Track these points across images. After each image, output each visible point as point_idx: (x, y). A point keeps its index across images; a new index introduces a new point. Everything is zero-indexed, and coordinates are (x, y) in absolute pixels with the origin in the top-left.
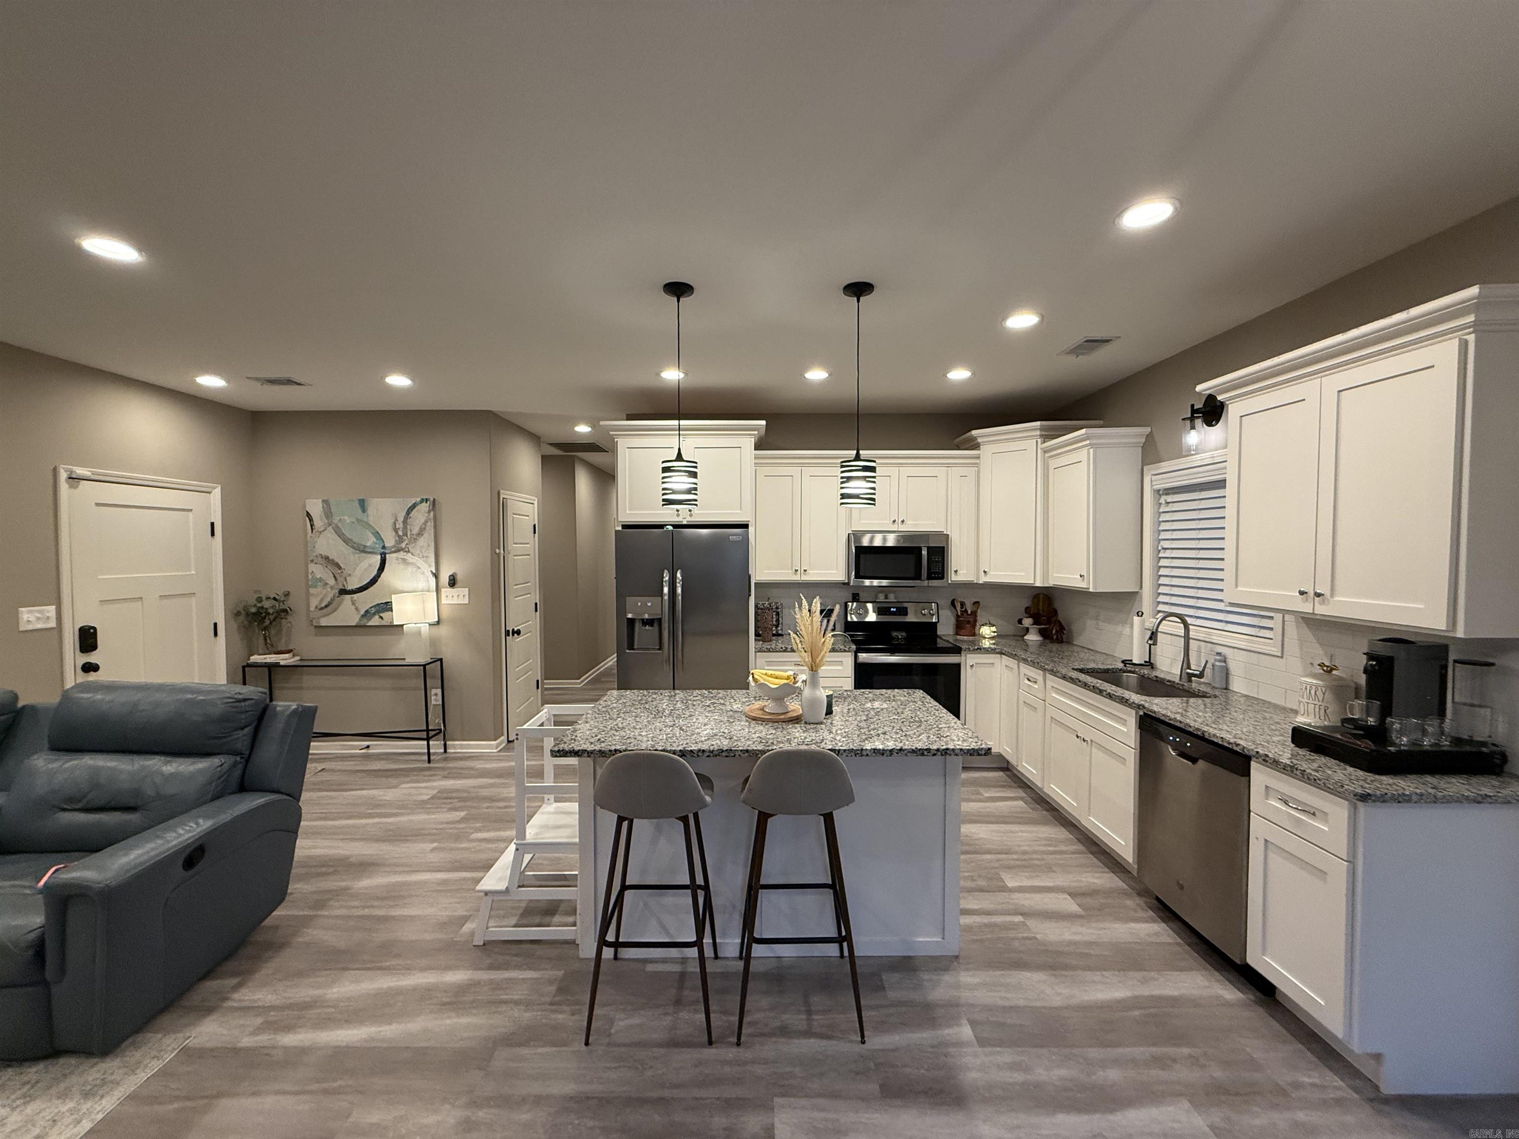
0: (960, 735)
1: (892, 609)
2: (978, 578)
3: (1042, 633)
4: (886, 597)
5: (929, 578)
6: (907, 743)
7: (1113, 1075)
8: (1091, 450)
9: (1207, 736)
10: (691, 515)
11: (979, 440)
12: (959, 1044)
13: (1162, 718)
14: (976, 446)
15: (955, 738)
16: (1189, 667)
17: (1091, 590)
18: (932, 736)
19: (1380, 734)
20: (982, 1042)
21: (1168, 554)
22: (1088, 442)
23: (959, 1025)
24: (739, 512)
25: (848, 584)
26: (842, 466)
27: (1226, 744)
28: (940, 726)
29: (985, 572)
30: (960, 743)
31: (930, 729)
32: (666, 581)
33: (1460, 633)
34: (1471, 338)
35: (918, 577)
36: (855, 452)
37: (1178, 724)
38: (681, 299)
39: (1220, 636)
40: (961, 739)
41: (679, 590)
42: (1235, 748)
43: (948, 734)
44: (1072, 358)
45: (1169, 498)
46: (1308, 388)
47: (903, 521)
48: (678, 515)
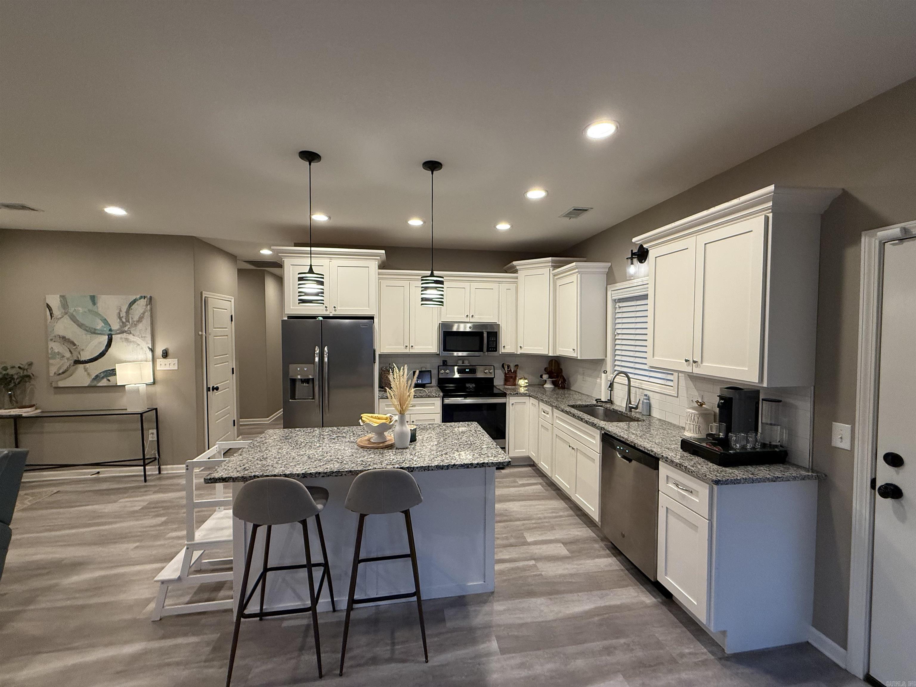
0: (494, 452)
1: (467, 370)
2: (517, 351)
3: (554, 383)
4: (463, 363)
5: (488, 351)
6: (459, 460)
7: (579, 663)
8: (579, 275)
9: (636, 446)
10: (335, 310)
11: (518, 268)
12: (489, 654)
13: (614, 435)
14: (516, 271)
15: (490, 455)
16: (630, 403)
17: (579, 358)
18: (476, 454)
19: (725, 443)
20: (503, 651)
21: (620, 337)
22: (577, 270)
23: (490, 641)
24: (368, 308)
25: (439, 354)
26: (422, 280)
27: (646, 451)
28: (482, 447)
29: (521, 347)
30: (492, 458)
31: (476, 450)
32: (317, 354)
33: (765, 385)
34: (770, 215)
35: (481, 350)
36: (430, 272)
37: (622, 439)
38: (312, 164)
39: (647, 385)
40: (494, 455)
41: (326, 359)
42: (651, 453)
43: (486, 452)
44: (567, 219)
45: (621, 304)
46: (689, 242)
47: (472, 316)
48: (326, 310)
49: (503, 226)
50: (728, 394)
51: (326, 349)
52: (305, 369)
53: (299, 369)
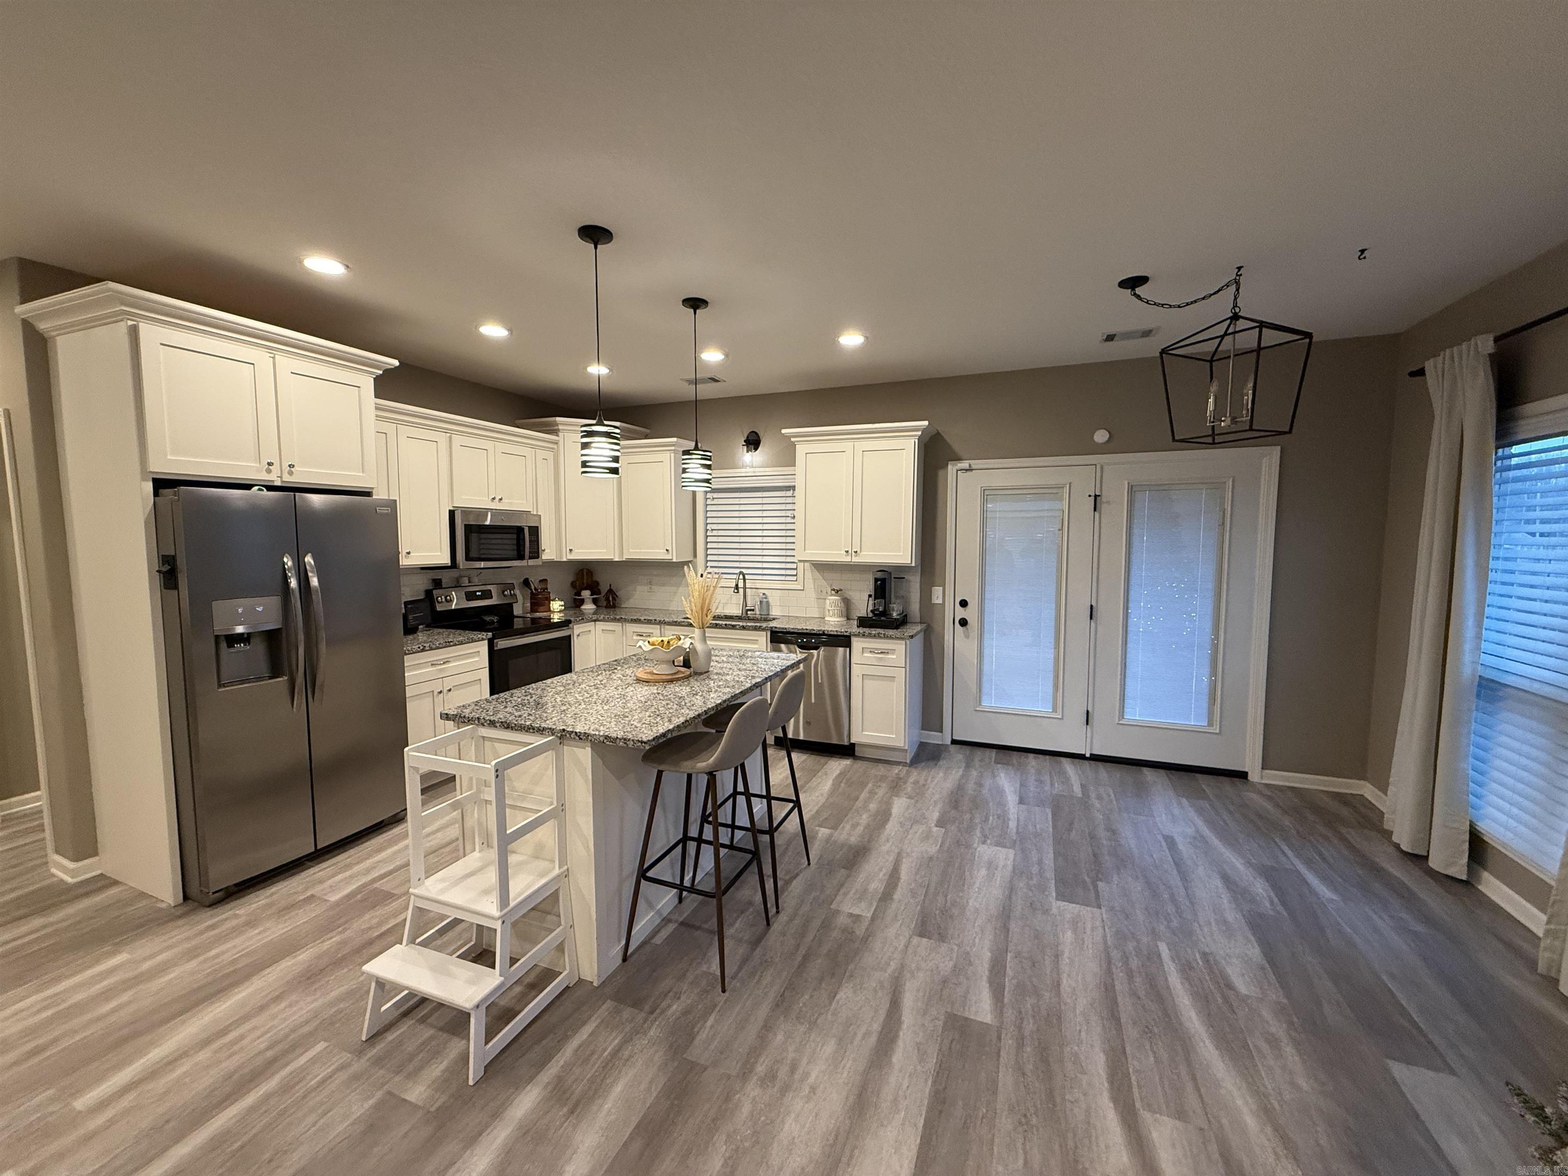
1: (478, 593)
2: (561, 557)
3: (595, 601)
4: (469, 582)
5: (530, 558)
8: (672, 455)
9: (826, 632)
10: (291, 473)
11: (560, 427)
13: (792, 631)
14: (555, 432)
16: (746, 606)
17: (674, 560)
19: (885, 613)
21: (715, 533)
22: (673, 448)
24: (361, 474)
25: (454, 567)
27: (839, 633)
29: (571, 550)
32: (289, 569)
33: (913, 565)
34: (917, 441)
35: (521, 557)
37: (805, 631)
39: (763, 583)
42: (845, 634)
44: (686, 384)
45: (715, 495)
46: (847, 446)
47: (501, 499)
48: (269, 471)
49: (598, 370)
50: (879, 575)
51: (309, 559)
52: (260, 609)
53: (240, 610)
